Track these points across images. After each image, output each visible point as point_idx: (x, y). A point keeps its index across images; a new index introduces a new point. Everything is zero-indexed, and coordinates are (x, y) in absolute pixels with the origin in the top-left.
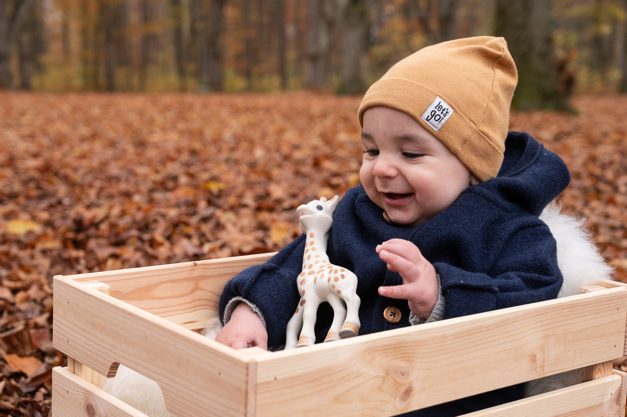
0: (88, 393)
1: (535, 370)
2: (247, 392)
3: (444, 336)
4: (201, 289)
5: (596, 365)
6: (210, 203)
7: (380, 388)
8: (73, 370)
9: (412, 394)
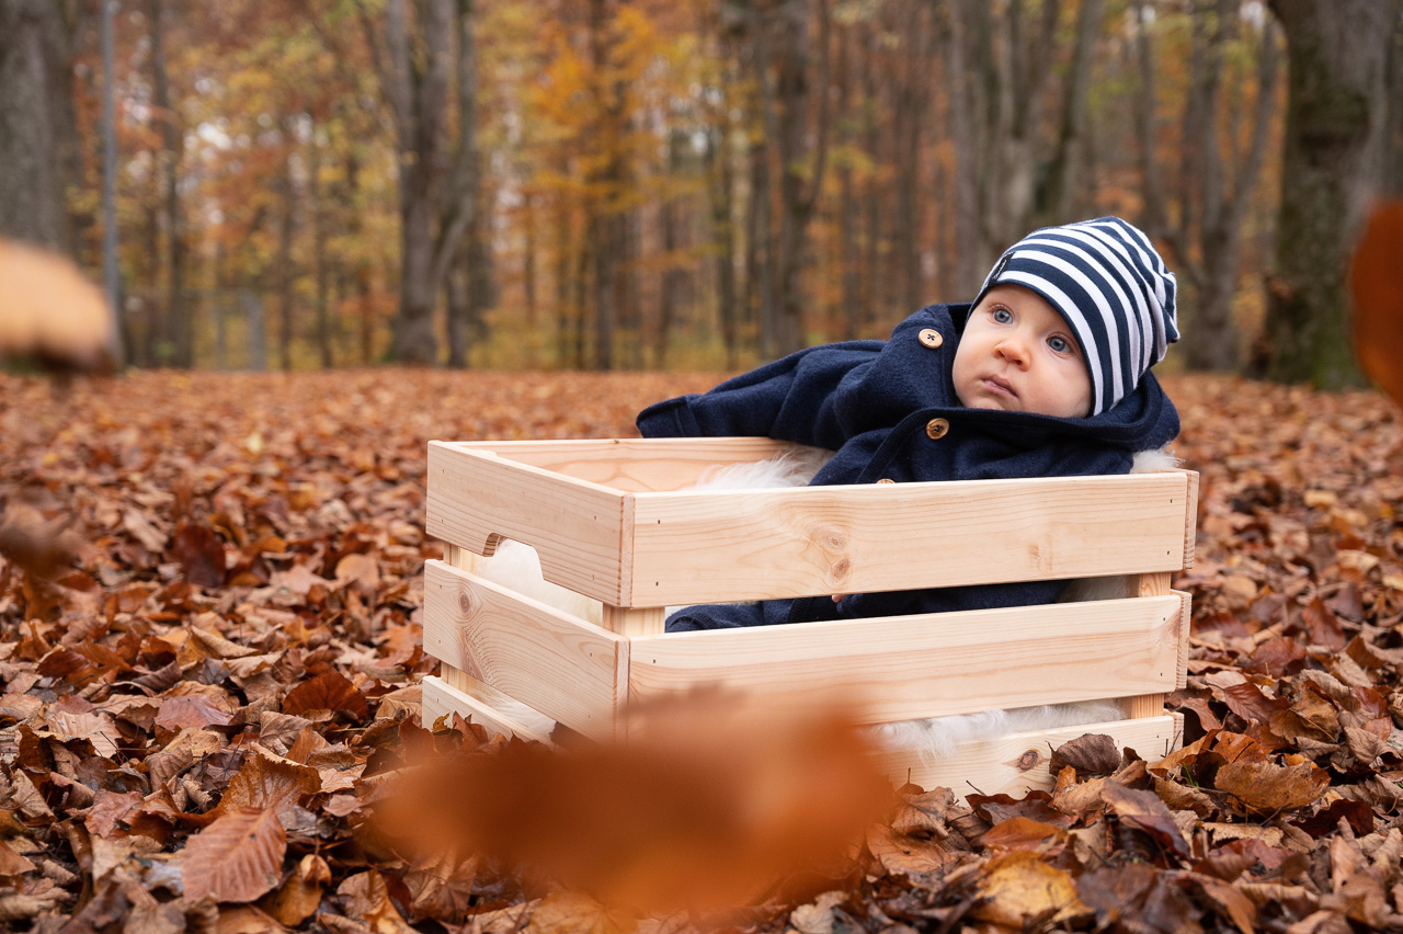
0: (464, 582)
1: (1038, 567)
3: (897, 502)
7: (802, 556)
8: (448, 561)
9: (849, 571)
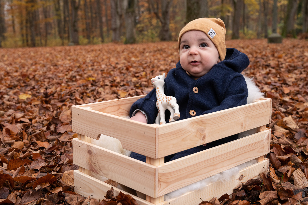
0: (88, 146)
1: (243, 129)
2: (156, 138)
3: (215, 118)
4: (121, 109)
5: (261, 127)
6: (92, 85)
7: (196, 136)
8: (80, 139)
9: (205, 138)
